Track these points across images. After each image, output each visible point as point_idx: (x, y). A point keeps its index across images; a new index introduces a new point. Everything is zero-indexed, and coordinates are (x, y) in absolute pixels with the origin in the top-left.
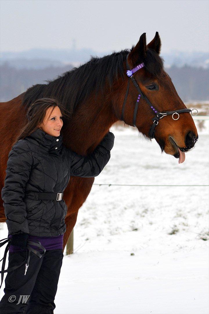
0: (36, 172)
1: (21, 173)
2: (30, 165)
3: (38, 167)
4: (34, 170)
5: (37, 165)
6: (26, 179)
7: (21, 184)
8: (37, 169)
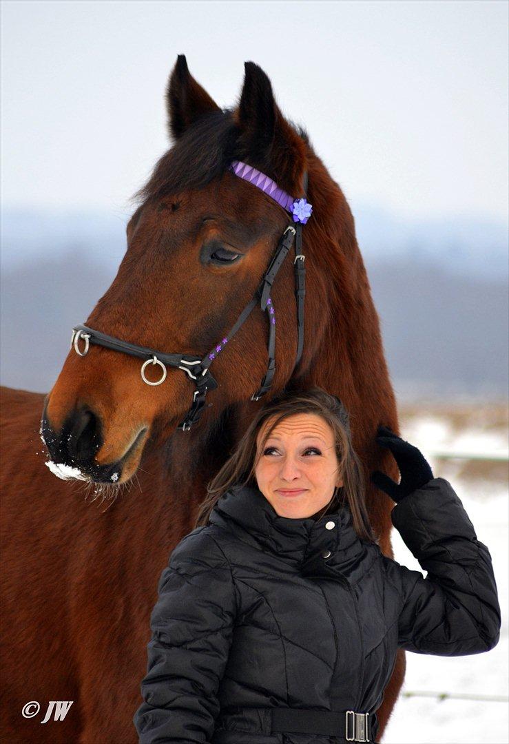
0: (255, 633)
1: (194, 645)
2: (229, 613)
3: (258, 615)
4: (247, 627)
5: (256, 609)
6: (217, 663)
7: (195, 683)
8: (257, 625)
